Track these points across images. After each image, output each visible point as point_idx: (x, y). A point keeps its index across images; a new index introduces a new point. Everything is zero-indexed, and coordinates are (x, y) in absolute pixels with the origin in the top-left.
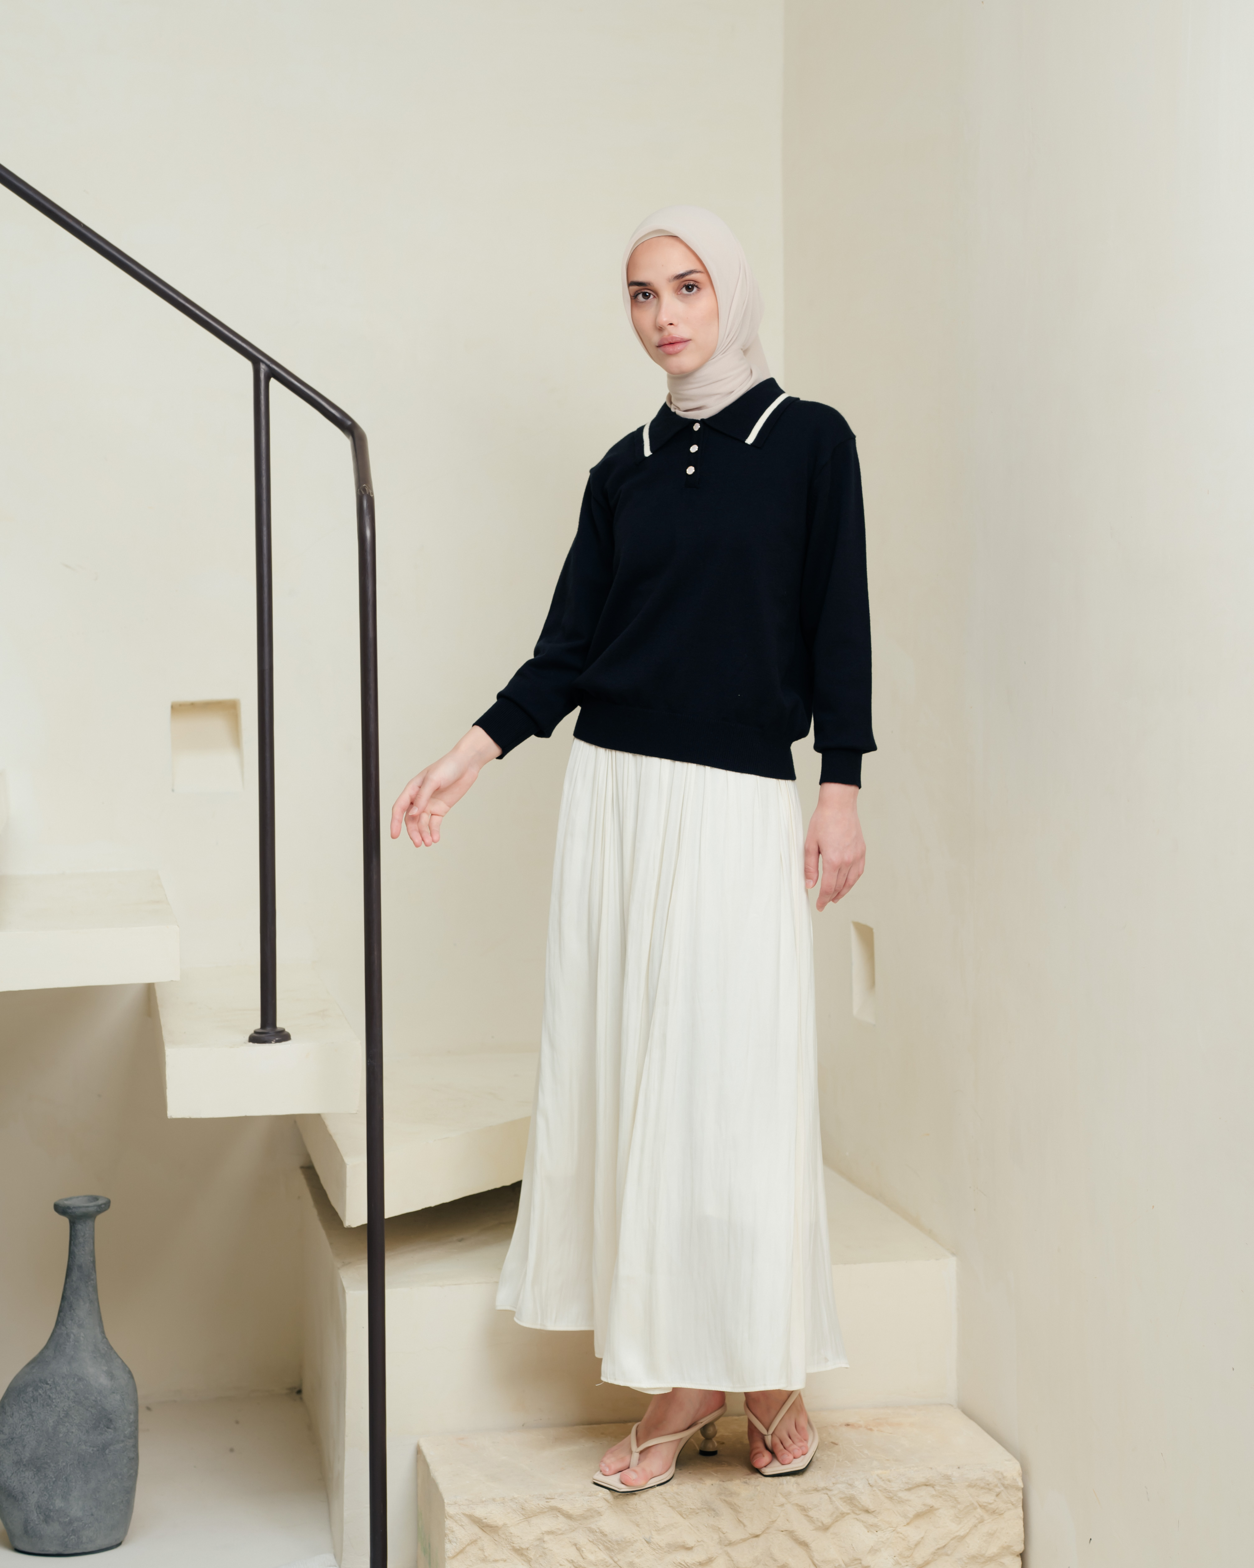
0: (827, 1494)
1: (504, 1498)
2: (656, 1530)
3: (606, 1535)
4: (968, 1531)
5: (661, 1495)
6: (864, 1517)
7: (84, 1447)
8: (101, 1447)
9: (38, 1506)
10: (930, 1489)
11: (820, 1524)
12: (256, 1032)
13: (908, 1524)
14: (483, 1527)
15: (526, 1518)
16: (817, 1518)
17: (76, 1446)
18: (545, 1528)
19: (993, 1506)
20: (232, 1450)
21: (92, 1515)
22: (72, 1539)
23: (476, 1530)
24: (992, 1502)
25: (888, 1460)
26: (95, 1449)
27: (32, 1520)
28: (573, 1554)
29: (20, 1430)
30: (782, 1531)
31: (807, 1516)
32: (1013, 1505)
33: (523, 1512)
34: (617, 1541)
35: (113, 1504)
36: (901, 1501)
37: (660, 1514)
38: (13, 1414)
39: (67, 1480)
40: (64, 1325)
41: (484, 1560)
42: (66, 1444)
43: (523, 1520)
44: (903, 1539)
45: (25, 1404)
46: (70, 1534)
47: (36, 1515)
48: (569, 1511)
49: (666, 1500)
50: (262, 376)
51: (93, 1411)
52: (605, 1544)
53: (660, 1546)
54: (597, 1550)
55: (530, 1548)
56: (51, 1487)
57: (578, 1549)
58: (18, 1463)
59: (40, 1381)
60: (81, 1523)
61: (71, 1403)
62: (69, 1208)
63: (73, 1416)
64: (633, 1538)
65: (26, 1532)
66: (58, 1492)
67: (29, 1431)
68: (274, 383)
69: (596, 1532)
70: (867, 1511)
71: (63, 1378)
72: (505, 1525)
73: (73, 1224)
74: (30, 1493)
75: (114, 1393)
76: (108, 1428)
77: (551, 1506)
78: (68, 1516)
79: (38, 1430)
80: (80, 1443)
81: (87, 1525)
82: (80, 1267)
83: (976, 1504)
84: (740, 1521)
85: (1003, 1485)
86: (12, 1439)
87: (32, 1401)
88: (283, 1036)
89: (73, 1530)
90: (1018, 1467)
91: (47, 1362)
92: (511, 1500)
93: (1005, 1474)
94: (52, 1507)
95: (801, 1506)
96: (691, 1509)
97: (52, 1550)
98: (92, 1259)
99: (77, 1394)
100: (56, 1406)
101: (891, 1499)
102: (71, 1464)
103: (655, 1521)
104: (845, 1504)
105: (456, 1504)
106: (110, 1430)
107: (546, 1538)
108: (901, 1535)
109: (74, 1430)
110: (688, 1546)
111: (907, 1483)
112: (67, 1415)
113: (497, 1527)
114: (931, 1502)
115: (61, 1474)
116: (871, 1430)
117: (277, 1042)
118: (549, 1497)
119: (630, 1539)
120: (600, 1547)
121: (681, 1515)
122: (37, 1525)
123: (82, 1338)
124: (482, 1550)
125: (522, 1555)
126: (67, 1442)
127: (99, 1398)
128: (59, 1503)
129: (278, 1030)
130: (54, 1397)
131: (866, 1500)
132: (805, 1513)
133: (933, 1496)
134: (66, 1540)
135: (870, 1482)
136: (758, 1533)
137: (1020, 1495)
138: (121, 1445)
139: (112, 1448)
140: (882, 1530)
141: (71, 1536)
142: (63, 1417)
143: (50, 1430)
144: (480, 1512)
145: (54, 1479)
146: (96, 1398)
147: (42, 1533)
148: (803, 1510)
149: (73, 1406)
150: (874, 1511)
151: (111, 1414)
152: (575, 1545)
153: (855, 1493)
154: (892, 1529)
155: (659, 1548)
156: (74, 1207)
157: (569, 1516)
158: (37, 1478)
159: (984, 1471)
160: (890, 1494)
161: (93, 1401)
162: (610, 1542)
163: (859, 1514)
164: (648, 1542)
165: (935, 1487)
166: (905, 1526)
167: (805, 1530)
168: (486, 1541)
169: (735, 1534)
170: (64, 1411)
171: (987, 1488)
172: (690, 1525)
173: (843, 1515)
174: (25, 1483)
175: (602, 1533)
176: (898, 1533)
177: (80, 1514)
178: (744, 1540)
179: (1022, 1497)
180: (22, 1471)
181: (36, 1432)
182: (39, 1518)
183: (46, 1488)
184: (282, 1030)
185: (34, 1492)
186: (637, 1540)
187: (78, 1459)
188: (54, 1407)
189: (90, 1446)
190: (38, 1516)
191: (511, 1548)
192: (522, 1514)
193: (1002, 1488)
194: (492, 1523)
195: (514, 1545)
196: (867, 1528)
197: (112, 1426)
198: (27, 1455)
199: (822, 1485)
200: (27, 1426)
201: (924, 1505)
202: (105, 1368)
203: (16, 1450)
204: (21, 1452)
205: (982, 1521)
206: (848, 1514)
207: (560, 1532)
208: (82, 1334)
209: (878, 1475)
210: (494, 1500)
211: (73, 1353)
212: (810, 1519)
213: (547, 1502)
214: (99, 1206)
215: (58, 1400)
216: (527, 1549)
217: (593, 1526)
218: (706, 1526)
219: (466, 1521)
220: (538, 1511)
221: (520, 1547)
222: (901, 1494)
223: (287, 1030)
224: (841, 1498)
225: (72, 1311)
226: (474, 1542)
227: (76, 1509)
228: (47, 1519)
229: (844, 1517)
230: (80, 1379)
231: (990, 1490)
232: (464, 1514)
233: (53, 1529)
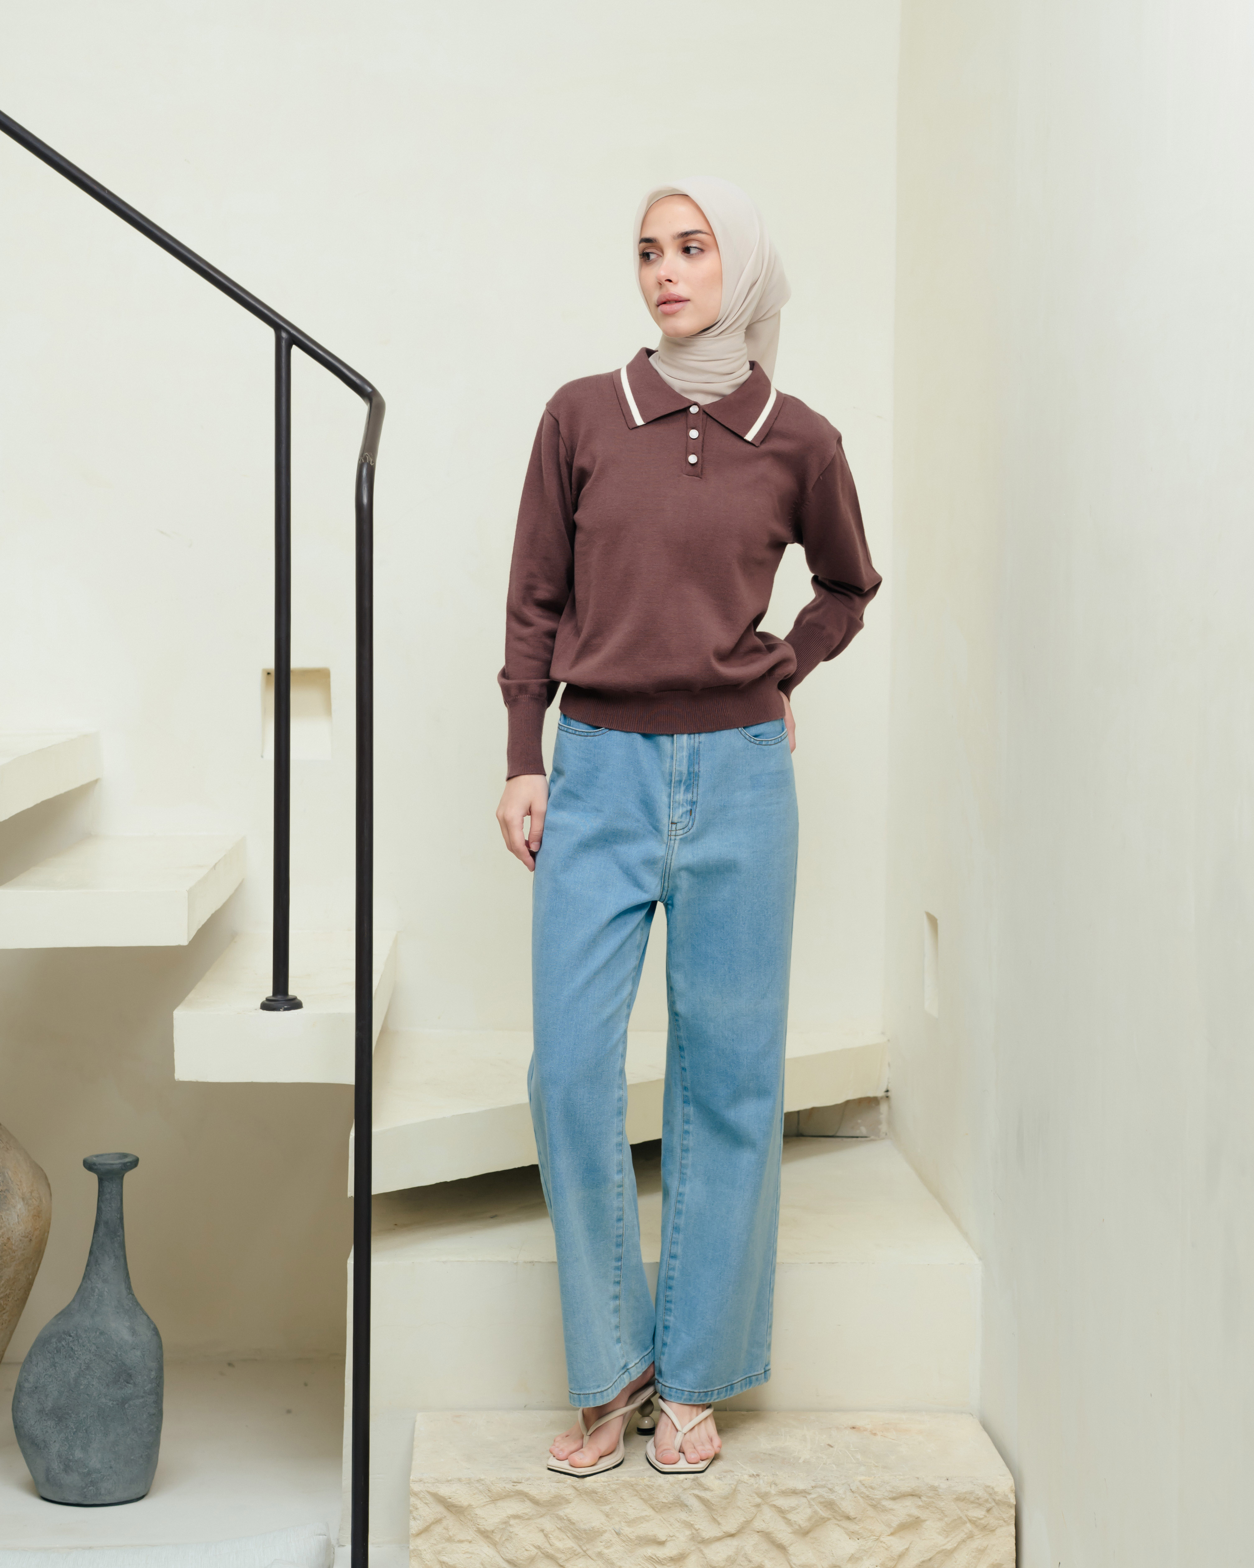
0: (806, 1497)
1: (470, 1479)
2: (626, 1522)
3: (574, 1524)
4: (955, 1545)
5: (632, 1486)
6: (846, 1524)
7: (104, 1400)
8: (120, 1401)
9: (59, 1456)
10: (916, 1499)
11: (797, 1527)
12: (267, 1000)
13: (892, 1534)
14: (449, 1506)
15: (493, 1501)
16: (795, 1521)
17: (97, 1398)
18: (510, 1512)
19: (983, 1521)
20: (289, 1412)
21: (111, 1467)
22: (91, 1490)
23: (440, 1510)
24: (982, 1517)
25: (876, 1466)
26: (115, 1403)
27: (53, 1469)
28: (540, 1540)
29: (43, 1380)
30: (758, 1532)
31: (784, 1518)
32: (1005, 1521)
33: (490, 1494)
34: (585, 1530)
35: (132, 1458)
36: (885, 1510)
37: (631, 1506)
38: (37, 1364)
39: (86, 1431)
40: (89, 1279)
41: (450, 1540)
42: (86, 1396)
43: (489, 1502)
44: (886, 1549)
45: (49, 1354)
46: (89, 1485)
47: (57, 1464)
48: (535, 1496)
49: (638, 1492)
50: (283, 344)
51: (114, 1365)
52: (574, 1532)
53: (629, 1538)
54: (565, 1537)
55: (496, 1531)
56: (71, 1438)
57: (546, 1536)
58: (41, 1411)
59: (64, 1333)
60: (100, 1475)
61: (92, 1356)
62: (95, 1164)
63: (94, 1369)
64: (602, 1528)
65: (48, 1480)
66: (78, 1442)
67: (52, 1381)
68: (295, 350)
69: (564, 1519)
70: (848, 1518)
71: (86, 1331)
72: (470, 1506)
73: (101, 1181)
74: (51, 1443)
75: (134, 1349)
76: (128, 1383)
77: (517, 1490)
78: (87, 1467)
79: (61, 1380)
80: (100, 1396)
81: (105, 1478)
82: (106, 1223)
83: (965, 1519)
84: (715, 1520)
85: (994, 1500)
86: (36, 1388)
87: (55, 1352)
88: (295, 1004)
89: (91, 1481)
90: (1011, 1482)
91: (72, 1314)
92: (478, 1481)
93: (996, 1490)
94: (71, 1457)
95: (778, 1508)
96: (663, 1503)
97: (72, 1500)
98: (119, 1216)
99: (98, 1348)
100: (78, 1358)
101: (874, 1507)
102: (91, 1416)
103: (625, 1513)
104: (825, 1508)
105: (421, 1481)
106: (130, 1385)
107: (512, 1522)
108: (884, 1545)
109: (94, 1383)
110: (659, 1540)
111: (891, 1491)
112: (88, 1368)
113: (462, 1507)
114: (916, 1512)
115: (82, 1425)
116: (875, 1434)
117: (285, 1010)
118: (515, 1480)
119: (598, 1529)
120: (568, 1535)
121: (653, 1508)
122: (58, 1473)
123: (105, 1293)
124: (446, 1529)
125: (487, 1537)
126: (88, 1395)
127: (119, 1353)
128: (78, 1454)
129: (290, 997)
130: (76, 1349)
131: (848, 1505)
132: (782, 1515)
133: (919, 1507)
134: (85, 1490)
135: (851, 1488)
136: (733, 1531)
137: (1013, 1512)
138: (141, 1400)
139: (131, 1403)
140: (865, 1538)
141: (90, 1487)
142: (84, 1369)
143: (72, 1381)
144: (444, 1491)
145: (75, 1430)
146: (117, 1353)
147: (62, 1481)
148: (781, 1512)
149: (94, 1359)
150: (855, 1518)
151: (131, 1370)
152: (542, 1531)
153: (835, 1498)
154: (875, 1537)
155: (629, 1539)
156: (99, 1164)
157: (535, 1502)
158: (58, 1428)
159: (974, 1485)
160: (873, 1502)
161: (114, 1355)
162: (578, 1530)
163: (840, 1520)
164: (617, 1534)
165: (922, 1497)
166: (889, 1535)
167: (783, 1534)
168: (450, 1521)
169: (709, 1531)
170: (85, 1363)
171: (977, 1502)
172: (662, 1519)
173: (824, 1520)
174: (47, 1432)
175: (569, 1520)
176: (881, 1542)
177: (99, 1466)
178: (719, 1539)
179: (1014, 1514)
180: (45, 1420)
181: (58, 1383)
182: (59, 1467)
183: (67, 1438)
184: (293, 997)
185: (55, 1441)
186: (606, 1530)
187: (98, 1412)
188: (75, 1358)
189: (110, 1400)
190: (58, 1465)
191: (477, 1529)
192: (488, 1496)
193: (993, 1504)
194: (456, 1503)
195: (479, 1526)
196: (848, 1535)
197: (132, 1382)
198: (49, 1404)
199: (801, 1486)
200: (50, 1376)
201: (909, 1515)
202: (128, 1324)
203: (39, 1398)
204: (44, 1401)
205: (971, 1536)
206: (829, 1519)
207: (526, 1517)
208: (106, 1289)
209: (860, 1481)
210: (460, 1480)
211: (96, 1307)
212: (788, 1522)
213: (513, 1485)
214: (125, 1164)
215: (80, 1353)
216: (493, 1531)
217: (561, 1513)
218: (678, 1522)
219: (430, 1499)
220: (504, 1494)
221: (485, 1529)
222: (884, 1503)
223: (299, 998)
224: (821, 1503)
225: (98, 1266)
226: (438, 1521)
227: (95, 1462)
228: (67, 1468)
229: (825, 1522)
230: (102, 1333)
231: (980, 1505)
232: (429, 1492)
233: (73, 1479)
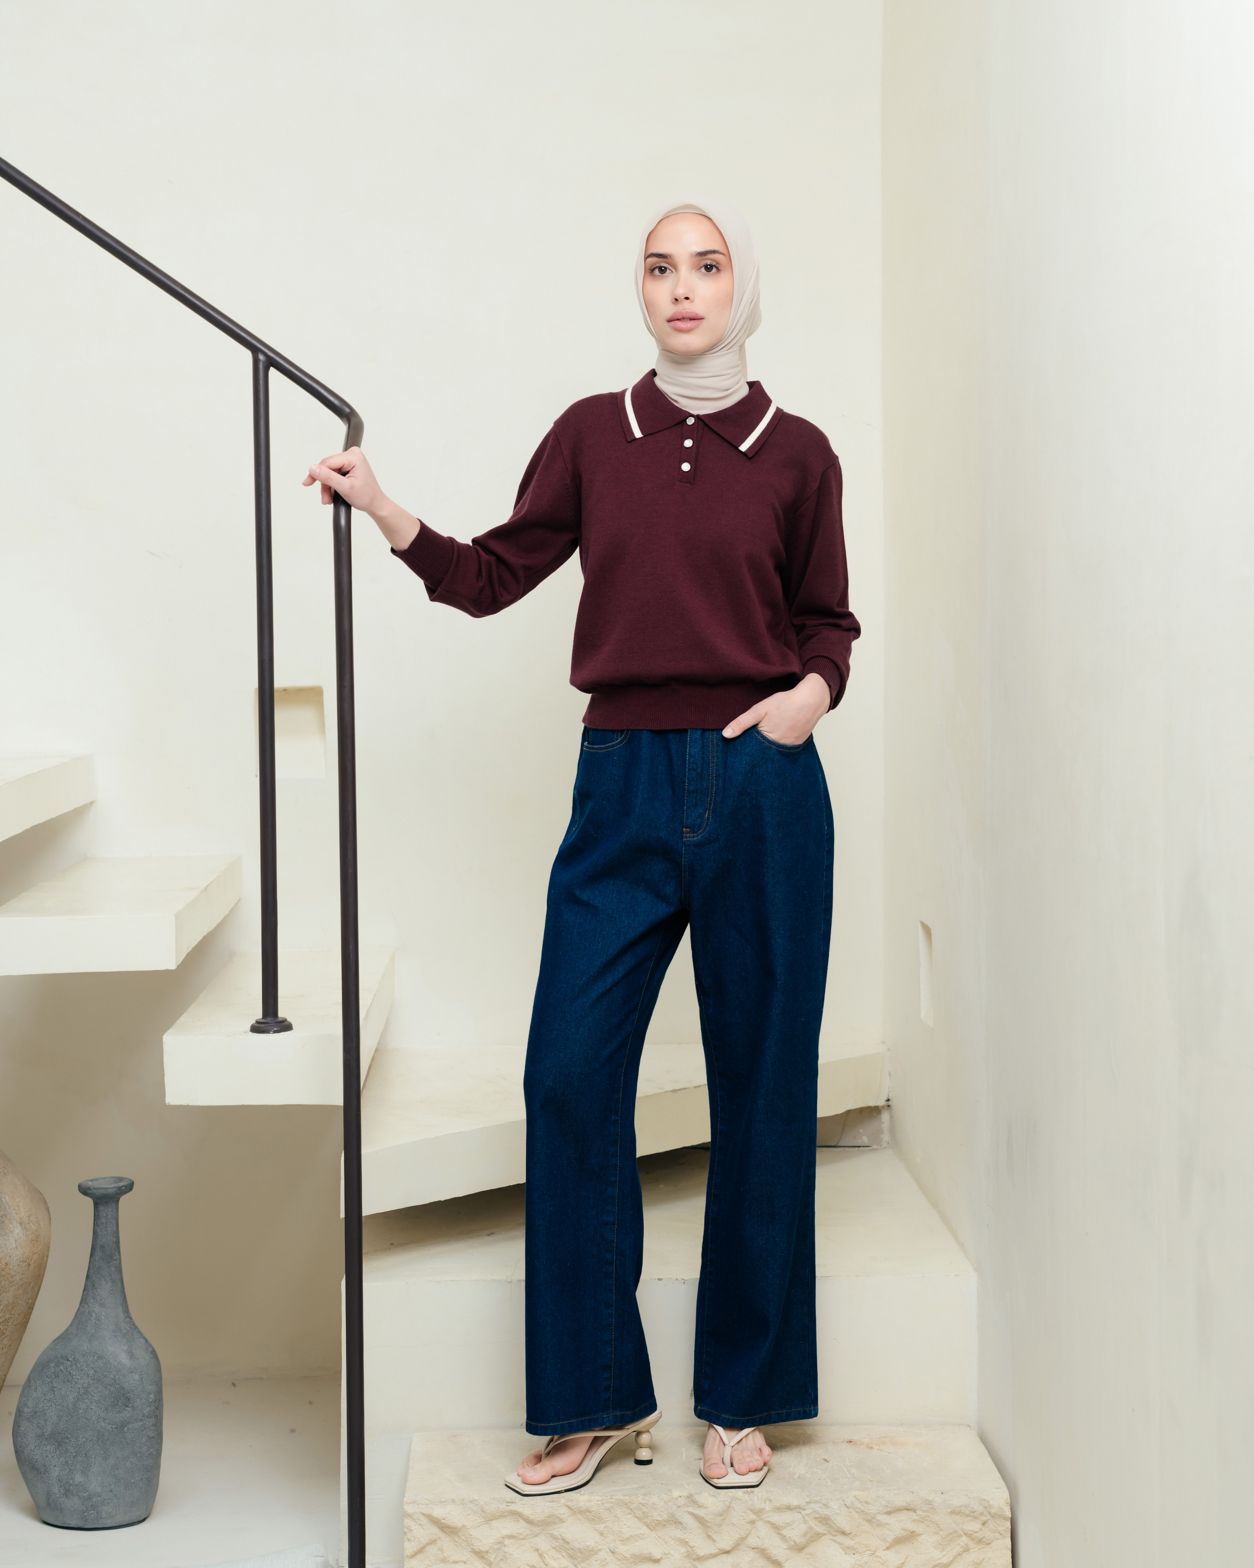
0: (801, 1513)
1: (463, 1500)
2: (621, 1541)
3: (568, 1543)
4: (951, 1559)
5: (626, 1505)
6: (840, 1538)
7: (103, 1424)
8: (119, 1424)
9: (59, 1480)
10: (911, 1513)
11: (792, 1543)
12: (257, 1022)
13: (888, 1548)
14: (442, 1527)
15: (487, 1521)
16: (790, 1537)
17: (96, 1422)
18: (505, 1532)
19: (978, 1535)
20: (293, 1431)
21: (111, 1491)
22: (91, 1514)
23: (435, 1530)
24: (977, 1530)
25: (872, 1481)
26: (114, 1427)
27: (53, 1493)
28: (534, 1559)
29: (42, 1405)
30: (753, 1549)
31: (779, 1534)
32: (1001, 1534)
33: (483, 1515)
34: (579, 1549)
35: (132, 1481)
36: (880, 1525)
37: (625, 1524)
38: (36, 1388)
39: (86, 1456)
40: (86, 1303)
41: (444, 1560)
42: (85, 1420)
43: (484, 1523)
44: (882, 1564)
45: (48, 1379)
46: (90, 1509)
47: (57, 1488)
48: (529, 1516)
49: (632, 1510)
50: (261, 366)
51: (112, 1389)
52: (569, 1552)
53: (624, 1556)
54: (560, 1556)
55: (490, 1552)
56: (71, 1462)
57: (540, 1555)
58: (40, 1436)
59: (62, 1357)
60: (100, 1499)
61: (90, 1381)
62: (89, 1189)
63: (92, 1393)
64: (597, 1546)
65: (49, 1504)
66: (78, 1467)
67: (51, 1406)
69: (559, 1539)
70: (843, 1533)
71: (84, 1355)
72: (464, 1526)
73: (96, 1205)
74: (51, 1467)
75: (133, 1372)
76: (126, 1406)
77: (511, 1510)
78: (87, 1491)
79: (60, 1405)
80: (99, 1420)
81: (106, 1501)
82: (102, 1247)
83: (960, 1532)
84: (710, 1537)
85: (990, 1513)
86: (35, 1413)
87: (54, 1377)
88: (285, 1026)
89: (92, 1505)
90: (1006, 1495)
91: (70, 1338)
92: (471, 1501)
93: (991, 1502)
94: (71, 1482)
95: (773, 1524)
96: (657, 1520)
97: (73, 1524)
98: (115, 1240)
99: (96, 1372)
100: (76, 1383)
101: (869, 1521)
102: (91, 1440)
103: (619, 1531)
104: (820, 1524)
105: (415, 1502)
106: (128, 1409)
107: (507, 1542)
108: (880, 1559)
109: (93, 1407)
110: (654, 1558)
111: (886, 1506)
112: (86, 1392)
113: (456, 1528)
114: (911, 1526)
115: (81, 1449)
116: (871, 1448)
117: (275, 1032)
118: (509, 1500)
119: (593, 1548)
120: (563, 1554)
121: (648, 1526)
122: (58, 1498)
123: (103, 1318)
124: (441, 1550)
125: (482, 1557)
126: (86, 1419)
127: (117, 1377)
128: (78, 1478)
129: (280, 1020)
130: (74, 1373)
131: (842, 1521)
132: (778, 1531)
133: (914, 1521)
134: (86, 1514)
135: (846, 1503)
136: (728, 1548)
137: (1008, 1525)
138: (140, 1424)
139: (130, 1426)
140: (860, 1553)
141: (90, 1511)
142: (83, 1393)
143: (70, 1405)
144: (438, 1512)
145: (74, 1454)
146: (115, 1376)
147: (63, 1506)
148: (776, 1528)
149: (93, 1384)
150: (850, 1534)
151: (129, 1393)
152: (537, 1550)
153: (830, 1514)
154: (870, 1552)
155: (623, 1558)
156: (94, 1189)
157: (530, 1522)
158: (58, 1452)
159: (970, 1498)
160: (868, 1516)
161: (112, 1379)
162: (572, 1549)
163: (835, 1536)
164: (612, 1552)
165: (917, 1511)
166: (884, 1550)
167: (779, 1550)
168: (445, 1541)
169: (704, 1548)
170: (83, 1387)
171: (973, 1515)
172: (657, 1537)
173: (818, 1536)
174: (47, 1456)
175: (564, 1540)
176: (877, 1557)
177: (99, 1490)
178: (714, 1556)
179: (1010, 1528)
180: (44, 1444)
181: (57, 1407)
182: (60, 1491)
183: (67, 1462)
184: (284, 1019)
185: (55, 1466)
186: (601, 1549)
187: (98, 1436)
188: (74, 1383)
189: (109, 1424)
190: (59, 1489)
191: (471, 1550)
192: (482, 1516)
193: (989, 1517)
194: (450, 1524)
195: (474, 1547)
196: (843, 1549)
197: (130, 1405)
198: (48, 1429)
199: (795, 1502)
200: (49, 1401)
201: (904, 1530)
202: (125, 1348)
203: (38, 1423)
204: (43, 1426)
205: (967, 1550)
206: (824, 1534)
207: (521, 1537)
208: (103, 1313)
209: (855, 1496)
210: (453, 1501)
211: (94, 1331)
212: (784, 1538)
213: (507, 1506)
214: (120, 1188)
215: (79, 1377)
216: (487, 1552)
217: (555, 1533)
218: (673, 1539)
219: (424, 1520)
220: (498, 1514)
221: (480, 1550)
222: (879, 1517)
223: (288, 1020)
224: (815, 1518)
225: (95, 1290)
226: (433, 1542)
227: (95, 1485)
228: (67, 1493)
229: (821, 1537)
230: (100, 1358)
231: (976, 1518)
232: (423, 1514)
233: (73, 1503)
